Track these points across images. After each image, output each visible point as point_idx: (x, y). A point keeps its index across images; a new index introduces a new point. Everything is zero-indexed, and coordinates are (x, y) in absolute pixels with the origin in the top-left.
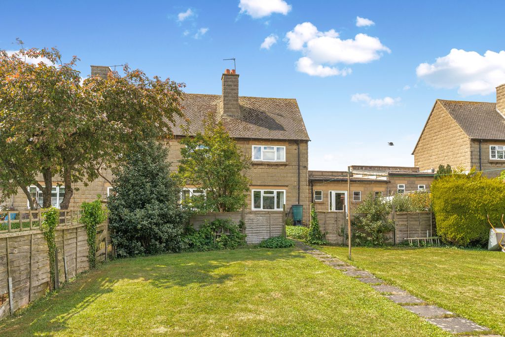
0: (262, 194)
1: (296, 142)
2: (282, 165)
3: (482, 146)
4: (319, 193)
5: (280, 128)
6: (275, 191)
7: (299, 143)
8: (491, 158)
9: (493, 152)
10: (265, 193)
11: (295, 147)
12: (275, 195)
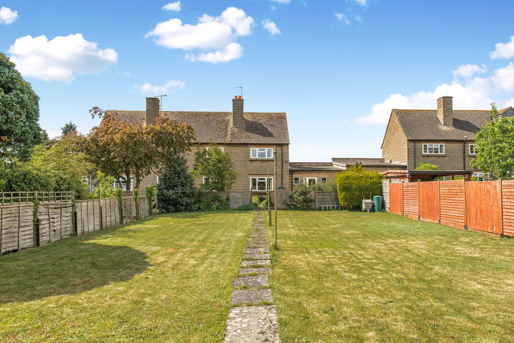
0: (257, 181)
1: (281, 145)
2: (270, 161)
3: (416, 144)
4: (297, 179)
5: (271, 135)
6: (266, 178)
7: (283, 146)
8: (423, 153)
9: (425, 149)
10: (259, 179)
11: (280, 148)
12: (266, 180)
